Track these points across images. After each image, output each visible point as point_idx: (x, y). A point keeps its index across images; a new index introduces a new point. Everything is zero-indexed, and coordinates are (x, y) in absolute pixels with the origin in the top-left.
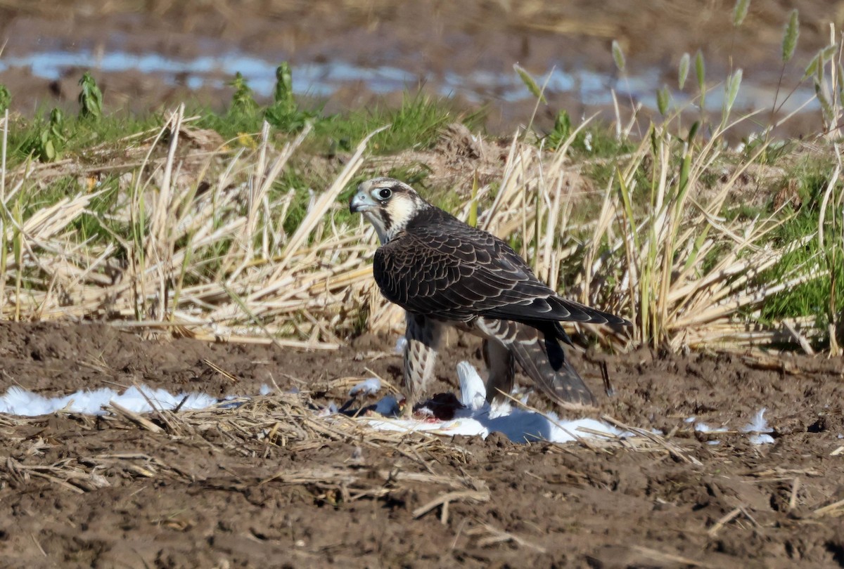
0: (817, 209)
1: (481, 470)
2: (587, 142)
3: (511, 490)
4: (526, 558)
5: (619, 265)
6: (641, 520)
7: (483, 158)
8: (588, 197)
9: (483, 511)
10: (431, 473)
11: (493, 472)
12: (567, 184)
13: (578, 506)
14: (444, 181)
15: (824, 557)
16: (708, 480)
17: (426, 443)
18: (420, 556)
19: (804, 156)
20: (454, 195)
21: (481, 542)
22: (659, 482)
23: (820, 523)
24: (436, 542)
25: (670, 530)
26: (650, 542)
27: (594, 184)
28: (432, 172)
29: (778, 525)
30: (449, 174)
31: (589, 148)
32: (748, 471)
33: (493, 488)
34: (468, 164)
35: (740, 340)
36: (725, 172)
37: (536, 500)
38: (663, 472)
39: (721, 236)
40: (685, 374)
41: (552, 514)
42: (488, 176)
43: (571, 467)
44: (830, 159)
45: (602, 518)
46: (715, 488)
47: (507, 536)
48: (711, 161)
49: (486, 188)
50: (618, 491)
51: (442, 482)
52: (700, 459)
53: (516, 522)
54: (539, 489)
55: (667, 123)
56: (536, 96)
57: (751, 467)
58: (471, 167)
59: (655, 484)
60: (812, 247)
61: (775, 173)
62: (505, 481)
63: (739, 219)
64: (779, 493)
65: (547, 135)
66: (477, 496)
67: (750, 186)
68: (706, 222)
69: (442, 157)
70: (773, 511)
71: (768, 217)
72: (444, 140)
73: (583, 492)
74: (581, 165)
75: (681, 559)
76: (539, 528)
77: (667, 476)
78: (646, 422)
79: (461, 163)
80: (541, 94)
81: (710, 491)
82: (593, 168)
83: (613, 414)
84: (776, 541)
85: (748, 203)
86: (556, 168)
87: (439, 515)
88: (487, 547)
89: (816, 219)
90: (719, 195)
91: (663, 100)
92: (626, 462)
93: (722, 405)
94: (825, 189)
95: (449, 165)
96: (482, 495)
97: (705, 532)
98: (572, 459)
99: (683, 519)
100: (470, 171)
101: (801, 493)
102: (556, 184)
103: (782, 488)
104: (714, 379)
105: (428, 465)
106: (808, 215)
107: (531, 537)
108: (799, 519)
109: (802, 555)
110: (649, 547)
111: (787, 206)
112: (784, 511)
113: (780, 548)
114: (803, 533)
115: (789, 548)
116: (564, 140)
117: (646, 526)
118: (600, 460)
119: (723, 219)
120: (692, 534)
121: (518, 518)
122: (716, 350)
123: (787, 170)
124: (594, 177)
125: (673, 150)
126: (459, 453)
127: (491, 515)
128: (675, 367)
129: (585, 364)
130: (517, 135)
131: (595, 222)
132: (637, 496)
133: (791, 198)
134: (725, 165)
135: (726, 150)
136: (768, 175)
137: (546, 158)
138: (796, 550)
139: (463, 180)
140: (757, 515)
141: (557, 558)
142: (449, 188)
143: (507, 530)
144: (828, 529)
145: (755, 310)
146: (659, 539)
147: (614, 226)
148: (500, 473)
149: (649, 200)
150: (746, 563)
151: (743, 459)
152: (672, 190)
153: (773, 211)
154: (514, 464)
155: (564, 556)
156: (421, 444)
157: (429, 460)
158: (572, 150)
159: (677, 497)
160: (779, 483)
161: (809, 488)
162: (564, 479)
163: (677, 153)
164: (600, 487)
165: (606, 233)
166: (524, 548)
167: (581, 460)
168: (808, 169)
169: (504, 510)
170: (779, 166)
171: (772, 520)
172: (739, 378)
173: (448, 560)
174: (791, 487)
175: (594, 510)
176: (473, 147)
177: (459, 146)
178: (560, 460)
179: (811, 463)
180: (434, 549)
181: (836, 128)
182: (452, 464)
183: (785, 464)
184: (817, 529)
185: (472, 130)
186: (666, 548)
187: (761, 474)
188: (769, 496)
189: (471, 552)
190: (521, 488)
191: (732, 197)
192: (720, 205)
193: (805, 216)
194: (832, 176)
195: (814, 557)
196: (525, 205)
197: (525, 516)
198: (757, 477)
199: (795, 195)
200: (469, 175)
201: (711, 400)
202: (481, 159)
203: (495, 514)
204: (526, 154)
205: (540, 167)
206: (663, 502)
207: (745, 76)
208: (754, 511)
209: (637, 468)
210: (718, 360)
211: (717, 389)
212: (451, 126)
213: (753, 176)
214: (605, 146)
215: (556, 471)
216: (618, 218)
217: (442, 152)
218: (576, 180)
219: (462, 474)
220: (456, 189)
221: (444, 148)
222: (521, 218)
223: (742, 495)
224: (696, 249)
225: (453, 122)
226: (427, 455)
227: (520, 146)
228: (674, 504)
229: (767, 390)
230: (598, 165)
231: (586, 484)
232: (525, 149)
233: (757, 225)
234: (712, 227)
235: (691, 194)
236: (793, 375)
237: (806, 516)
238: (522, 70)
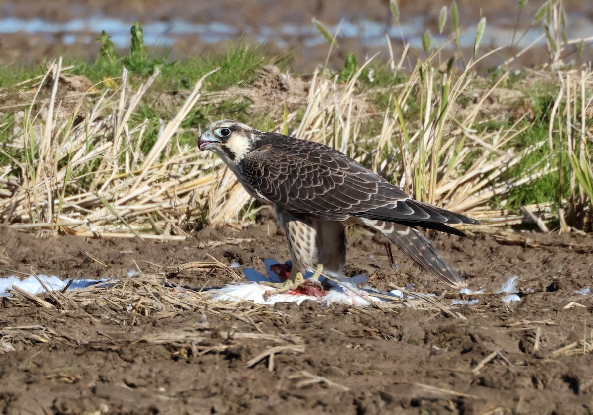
0: (547, 121)
1: (298, 329)
2: (370, 76)
3: (321, 343)
4: (335, 396)
5: (398, 169)
6: (421, 363)
7: (291, 90)
8: (372, 117)
9: (300, 359)
10: (260, 332)
11: (306, 330)
12: (356, 108)
13: (372, 354)
14: (263, 109)
15: (561, 387)
16: (472, 330)
17: (255, 310)
18: (254, 396)
19: (536, 80)
20: (270, 120)
21: (300, 384)
22: (434, 334)
23: (557, 361)
24: (265, 385)
25: (443, 370)
26: (428, 380)
27: (376, 107)
28: (253, 102)
29: (526, 364)
30: (265, 104)
31: (372, 80)
32: (501, 323)
33: (307, 343)
34: (279, 95)
35: (492, 223)
36: (476, 95)
37: (340, 350)
38: (436, 325)
39: (475, 144)
40: (451, 250)
41: (353, 361)
42: (295, 104)
43: (366, 324)
44: (556, 83)
45: (391, 363)
46: (477, 337)
47: (319, 379)
48: (464, 87)
49: (294, 114)
50: (403, 341)
51: (268, 338)
52: (464, 314)
53: (325, 368)
54: (342, 342)
55: (430, 60)
56: (330, 42)
57: (503, 320)
58: (282, 98)
59: (431, 335)
60: (544, 150)
61: (514, 95)
62: (316, 336)
63: (487, 131)
64: (526, 339)
65: (340, 71)
66: (295, 349)
67: (495, 105)
68: (462, 134)
69: (260, 90)
70: (521, 353)
71: (509, 128)
72: (260, 77)
73: (377, 343)
74: (366, 94)
75: (453, 392)
76: (343, 372)
77: (439, 328)
78: (422, 287)
79: (275, 95)
80: (334, 40)
81: (473, 339)
82: (375, 96)
83: (397, 283)
84: (524, 376)
85: (494, 119)
86: (347, 96)
87: (267, 364)
88: (305, 388)
89: (547, 129)
90: (472, 112)
91: (427, 41)
92: (407, 319)
93: (479, 273)
94: (552, 106)
95: (265, 97)
96: (299, 348)
97: (470, 371)
98: (367, 318)
99: (453, 361)
100: (281, 100)
101: (543, 338)
102: (347, 109)
103: (528, 335)
104: (473, 254)
105: (257, 326)
106: (541, 125)
107: (337, 379)
108: (541, 358)
109: (545, 386)
110: (428, 384)
111: (524, 119)
112: (530, 353)
113: (528, 381)
114: (545, 369)
115: (534, 380)
116: (353, 75)
117: (426, 367)
118: (388, 318)
119: (475, 131)
120: (460, 372)
121: (328, 365)
122: (474, 231)
123: (523, 92)
124: (376, 102)
125: (436, 79)
126: (280, 316)
127: (306, 363)
128: (443, 245)
129: (374, 245)
130: (316, 72)
131: (378, 136)
132: (417, 345)
133: (527, 114)
134: (475, 90)
135: (476, 78)
136: (509, 96)
137: (340, 89)
138: (540, 382)
139: (276, 107)
140: (509, 356)
141: (358, 395)
142: (266, 115)
143: (320, 375)
144: (563, 366)
145: (502, 199)
146: (436, 377)
147: (392, 139)
148: (312, 331)
149: (418, 118)
150: (503, 394)
151: (497, 314)
152: (436, 111)
153: (513, 123)
154: (322, 324)
155: (363, 393)
156: (252, 310)
157: (258, 322)
158: (359, 83)
159: (448, 345)
160: (526, 331)
161: (548, 334)
162: (361, 333)
163: (439, 82)
164: (389, 338)
165: (386, 145)
166: (332, 388)
167: (374, 319)
168: (539, 91)
169: (316, 359)
170: (516, 89)
171: (521, 360)
172: (492, 252)
173: (275, 399)
174: (535, 334)
175: (385, 356)
176: (283, 82)
177: (272, 82)
178: (358, 319)
179: (549, 315)
180: (264, 391)
181: (560, 58)
182: (275, 325)
183: (528, 317)
184: (555, 365)
185: (283, 70)
186: (441, 384)
187: (511, 325)
188: (518, 341)
189: (292, 392)
190: (328, 341)
191: (482, 115)
192: (473, 120)
193: (537, 127)
194: (557, 95)
195: (553, 387)
196: (324, 126)
197: (333, 363)
198: (508, 327)
199: (530, 110)
200: (281, 104)
201: (471, 269)
202: (289, 91)
203: (309, 362)
204: (324, 87)
205: (335, 96)
206: (438, 349)
207: (488, 22)
208: (507, 353)
209: (417, 323)
210: (475, 238)
211: (475, 261)
212: (266, 67)
213: (498, 97)
214: (384, 78)
215: (355, 328)
216: (396, 133)
217: (260, 87)
218: (363, 105)
219: (283, 333)
220: (272, 115)
221: (261, 84)
222: (321, 135)
223: (497, 342)
224: (456, 154)
225: (267, 63)
226: (256, 319)
227: (319, 81)
228: (446, 350)
229: (513, 260)
230: (379, 93)
231: (378, 337)
232: (323, 83)
233: (501, 135)
234: (467, 138)
235: (450, 113)
236: (533, 247)
237: (546, 356)
238: (319, 22)
